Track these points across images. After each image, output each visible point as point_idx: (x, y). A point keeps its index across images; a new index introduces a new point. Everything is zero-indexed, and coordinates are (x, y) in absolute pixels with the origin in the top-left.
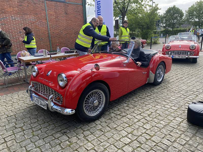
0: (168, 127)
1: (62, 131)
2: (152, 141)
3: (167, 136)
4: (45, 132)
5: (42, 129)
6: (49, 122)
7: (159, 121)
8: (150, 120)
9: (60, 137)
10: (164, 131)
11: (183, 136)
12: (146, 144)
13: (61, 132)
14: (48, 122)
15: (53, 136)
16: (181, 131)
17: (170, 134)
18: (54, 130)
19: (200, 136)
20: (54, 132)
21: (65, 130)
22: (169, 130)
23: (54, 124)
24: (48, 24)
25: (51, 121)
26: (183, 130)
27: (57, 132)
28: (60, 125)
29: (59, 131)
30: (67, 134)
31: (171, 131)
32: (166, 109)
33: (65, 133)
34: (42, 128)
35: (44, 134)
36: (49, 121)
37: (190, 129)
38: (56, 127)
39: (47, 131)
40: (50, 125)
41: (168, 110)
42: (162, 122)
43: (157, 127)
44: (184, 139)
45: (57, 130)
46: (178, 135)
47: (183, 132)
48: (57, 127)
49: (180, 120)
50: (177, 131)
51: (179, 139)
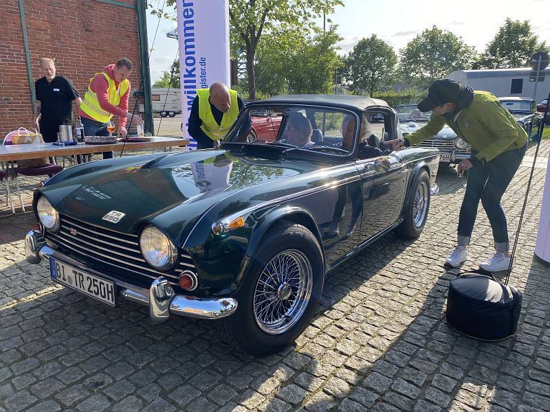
0: (401, 343)
1: (88, 381)
2: (367, 388)
3: (406, 371)
4: (28, 389)
5: (16, 379)
6: (38, 353)
7: (376, 329)
8: (352, 327)
9: (80, 401)
10: (395, 356)
11: (445, 366)
12: (350, 399)
13: (84, 386)
14: (35, 356)
15: (57, 401)
16: (437, 352)
17: (411, 363)
18: (58, 380)
19: (487, 364)
20: (58, 386)
21: (97, 378)
22: (407, 354)
23: (56, 359)
24: (27, 55)
25: (45, 350)
26: (440, 349)
27: (72, 384)
28: (77, 360)
29: (77, 383)
30: (104, 389)
31: (413, 357)
32: (388, 295)
33: (97, 384)
34: (15, 376)
35: (23, 397)
36: (41, 351)
37: (458, 345)
38: (64, 368)
39: (35, 383)
40: (42, 363)
41: (395, 299)
42: (383, 332)
43: (373, 347)
44: (451, 374)
45: (69, 378)
46: (433, 367)
47: (442, 357)
48: (68, 370)
49: (428, 322)
50: (428, 354)
51: (436, 377)
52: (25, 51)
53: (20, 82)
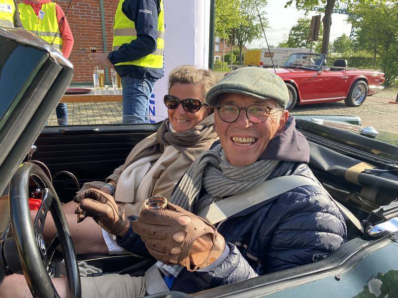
24: (102, 12)
52: (100, 9)
53: (95, 36)
